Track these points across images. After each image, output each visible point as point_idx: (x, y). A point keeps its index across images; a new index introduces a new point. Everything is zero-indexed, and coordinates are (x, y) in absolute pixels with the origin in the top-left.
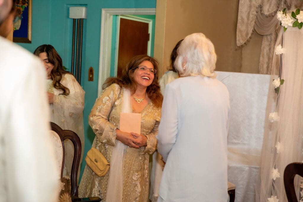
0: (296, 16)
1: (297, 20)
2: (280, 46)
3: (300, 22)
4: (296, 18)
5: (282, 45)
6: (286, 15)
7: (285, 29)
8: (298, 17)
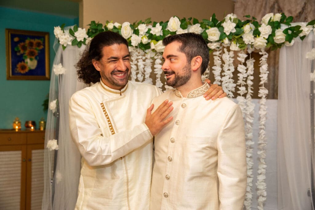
0: (74, 34)
1: (76, 38)
2: (60, 66)
3: (79, 40)
4: (75, 35)
5: (62, 65)
6: (64, 32)
7: (64, 48)
8: (76, 34)
